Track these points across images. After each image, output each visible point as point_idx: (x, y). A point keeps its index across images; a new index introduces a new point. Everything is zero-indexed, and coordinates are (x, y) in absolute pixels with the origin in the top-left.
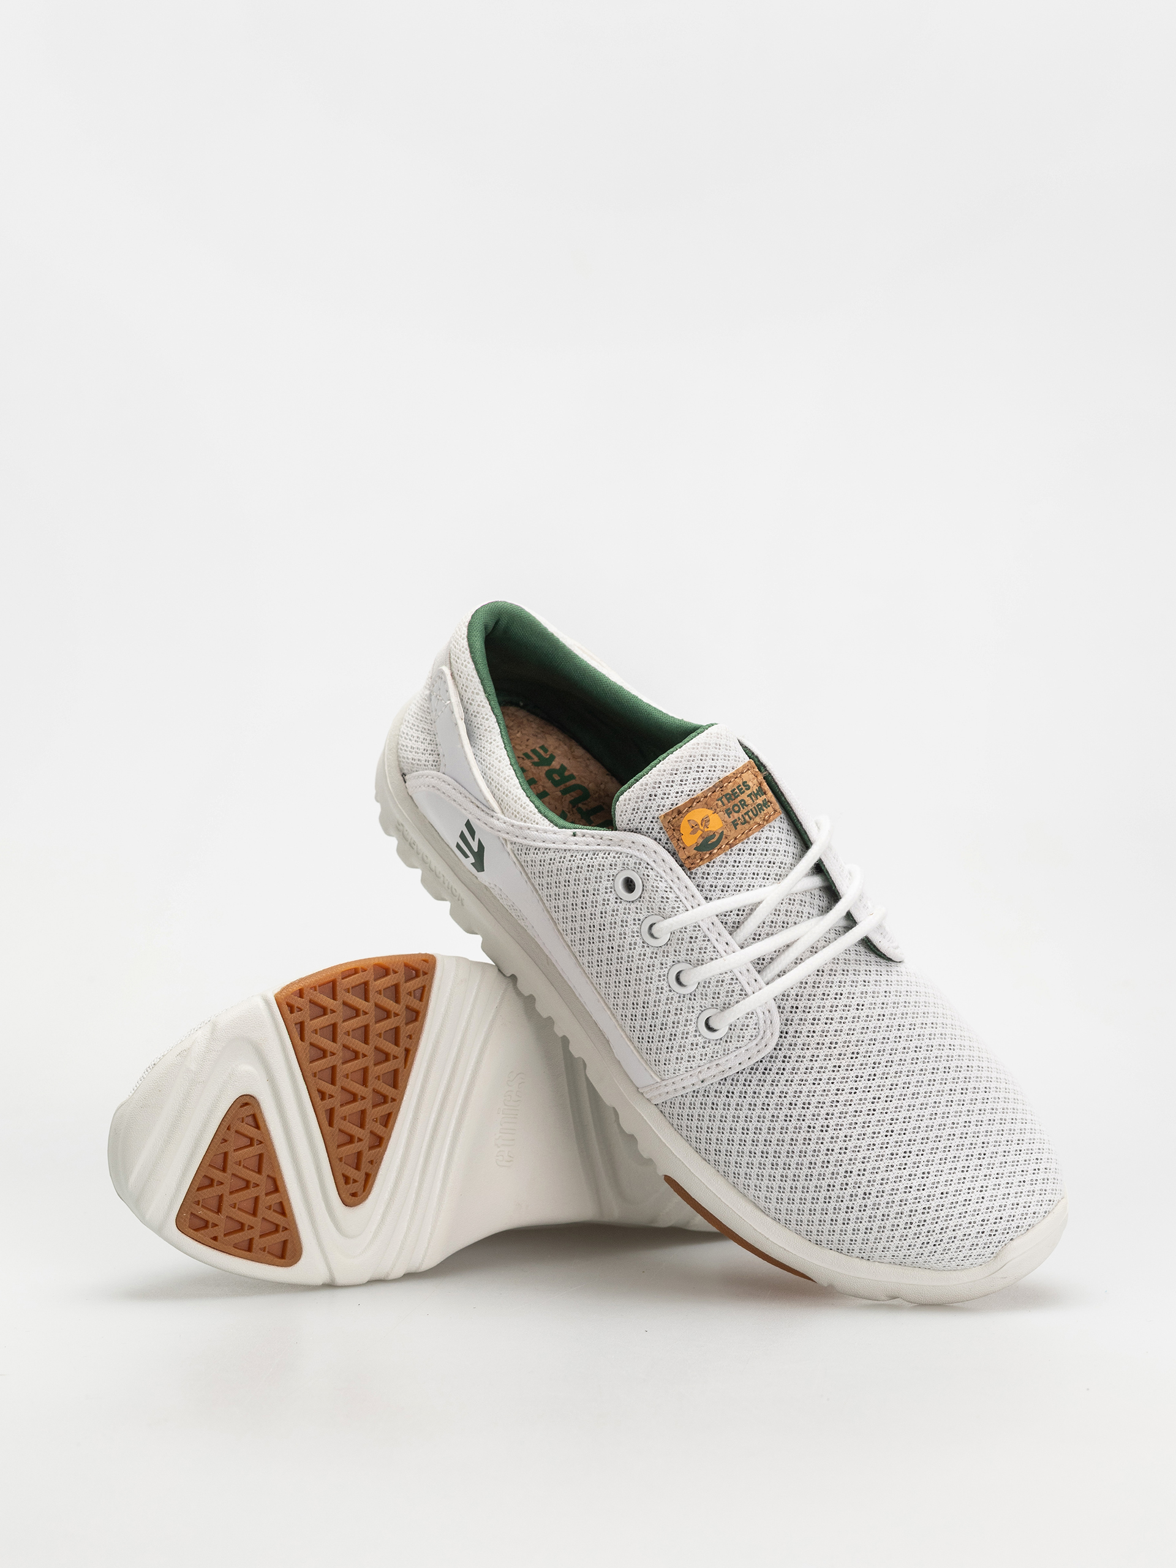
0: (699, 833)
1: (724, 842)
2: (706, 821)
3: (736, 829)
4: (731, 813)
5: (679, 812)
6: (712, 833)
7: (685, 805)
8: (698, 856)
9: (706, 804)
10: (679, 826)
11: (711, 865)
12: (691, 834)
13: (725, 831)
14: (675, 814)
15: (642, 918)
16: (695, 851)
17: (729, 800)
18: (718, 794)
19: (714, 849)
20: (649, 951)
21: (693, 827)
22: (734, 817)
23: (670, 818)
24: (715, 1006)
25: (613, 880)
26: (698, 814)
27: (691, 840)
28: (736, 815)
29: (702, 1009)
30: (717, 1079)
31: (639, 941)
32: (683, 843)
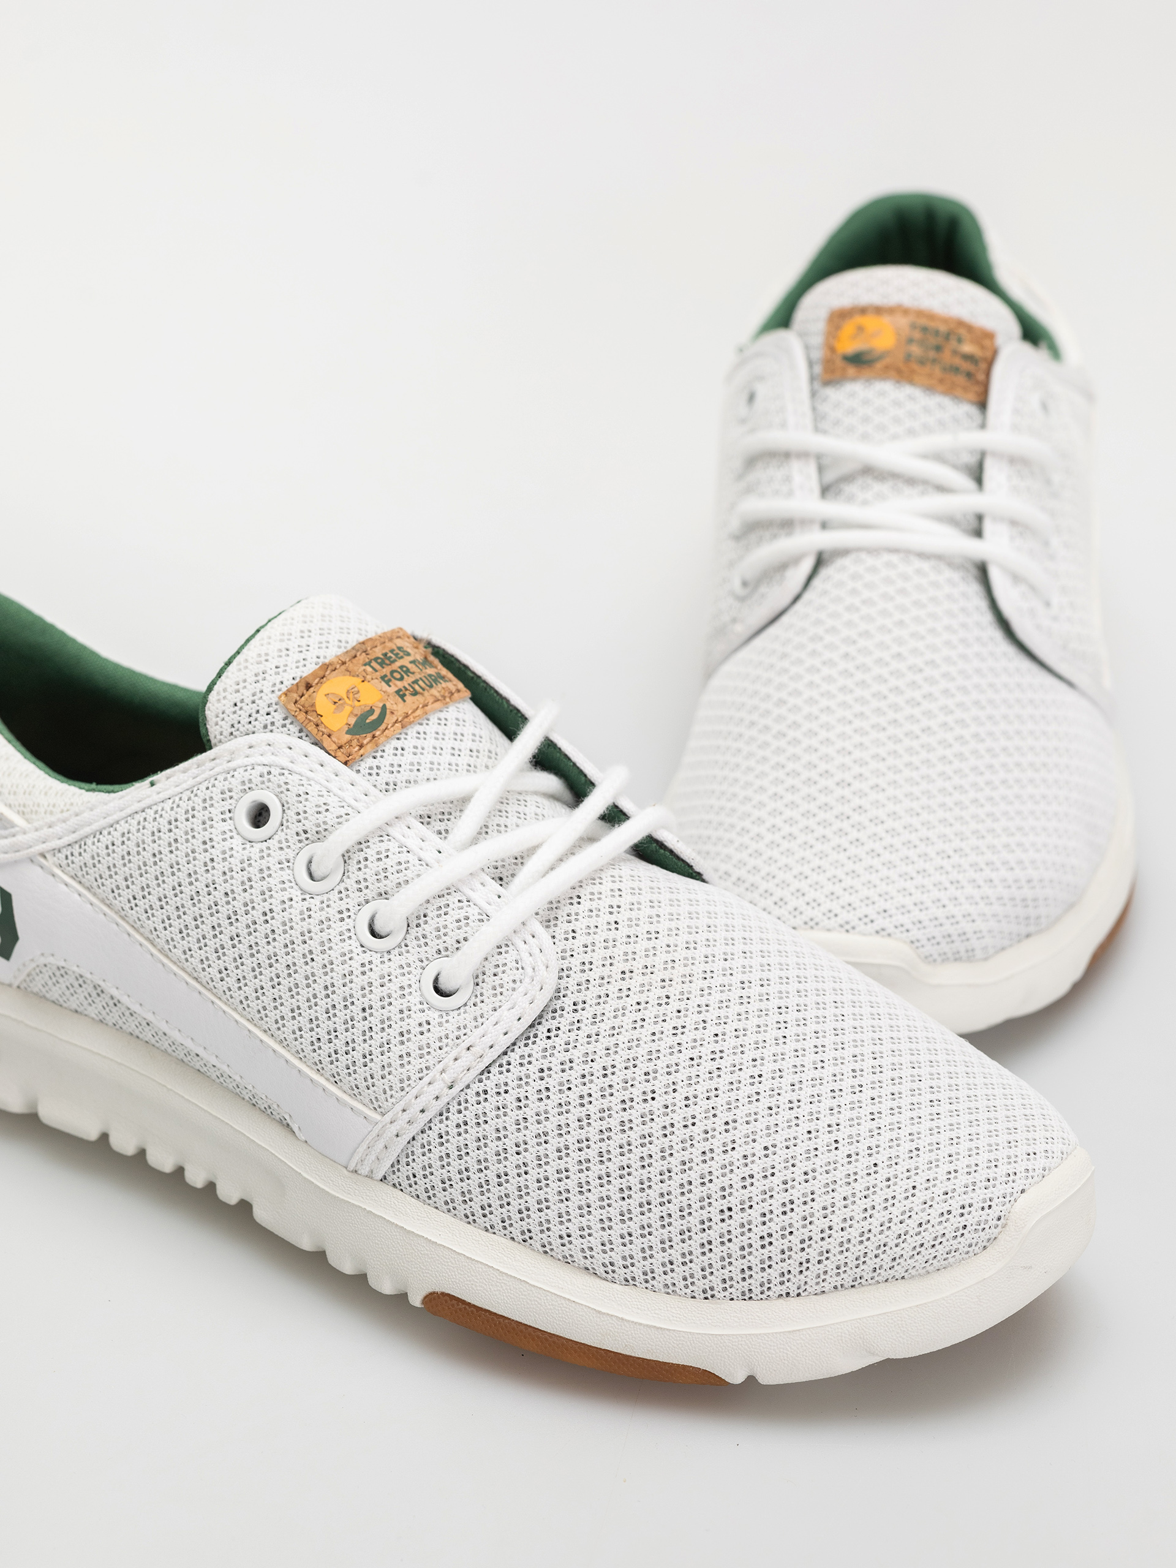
0: (348, 709)
1: (389, 719)
2: (352, 693)
3: (404, 701)
4: (390, 680)
5: (308, 686)
6: (368, 708)
7: (314, 674)
8: (355, 743)
9: (347, 670)
10: (313, 705)
11: (379, 754)
12: (334, 713)
13: (388, 706)
14: (302, 689)
15: (291, 856)
16: (348, 737)
17: (382, 664)
18: (362, 658)
19: (376, 729)
20: (315, 903)
21: (335, 703)
22: (396, 685)
23: (295, 696)
24: (443, 953)
25: (230, 819)
26: (338, 684)
27: (337, 721)
28: (400, 684)
29: (424, 964)
30: (475, 1072)
31: (296, 894)
32: (326, 727)
